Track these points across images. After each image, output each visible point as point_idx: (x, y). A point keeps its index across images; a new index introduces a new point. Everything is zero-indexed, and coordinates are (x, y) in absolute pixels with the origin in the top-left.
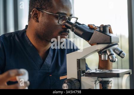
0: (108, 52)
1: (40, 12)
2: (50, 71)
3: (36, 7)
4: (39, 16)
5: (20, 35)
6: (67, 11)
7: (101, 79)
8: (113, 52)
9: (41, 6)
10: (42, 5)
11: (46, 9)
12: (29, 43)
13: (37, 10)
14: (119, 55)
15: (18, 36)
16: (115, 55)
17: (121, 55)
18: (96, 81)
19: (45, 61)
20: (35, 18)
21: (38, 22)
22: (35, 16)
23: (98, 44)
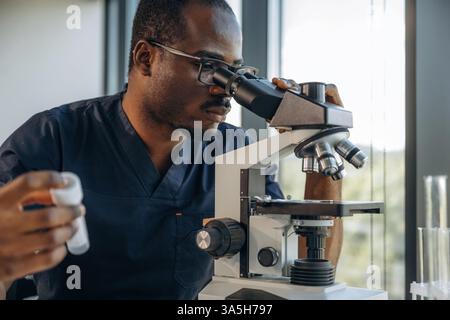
0: (317, 150)
1: (156, 48)
2: (178, 203)
4: (154, 58)
5: (106, 108)
6: (226, 49)
9: (158, 33)
10: (160, 31)
11: (171, 43)
12: (127, 128)
13: (148, 44)
14: (349, 159)
17: (354, 158)
18: (286, 229)
19: (167, 175)
20: (142, 65)
21: (150, 75)
22: (142, 59)
23: (295, 128)
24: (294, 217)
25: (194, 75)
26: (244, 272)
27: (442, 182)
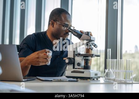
1: (55, 22)
3: (53, 19)
7: (85, 58)
8: (91, 45)
9: (56, 19)
14: (94, 46)
15: (42, 34)
16: (93, 46)
18: (82, 59)
20: (52, 25)
21: (54, 27)
24: (84, 57)
25: (63, 28)
26: (74, 68)
27: (110, 50)
